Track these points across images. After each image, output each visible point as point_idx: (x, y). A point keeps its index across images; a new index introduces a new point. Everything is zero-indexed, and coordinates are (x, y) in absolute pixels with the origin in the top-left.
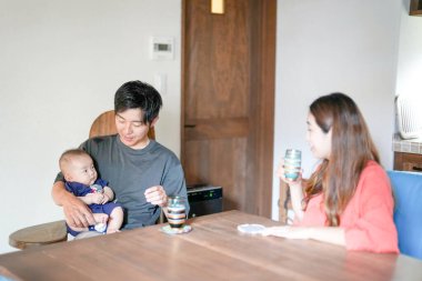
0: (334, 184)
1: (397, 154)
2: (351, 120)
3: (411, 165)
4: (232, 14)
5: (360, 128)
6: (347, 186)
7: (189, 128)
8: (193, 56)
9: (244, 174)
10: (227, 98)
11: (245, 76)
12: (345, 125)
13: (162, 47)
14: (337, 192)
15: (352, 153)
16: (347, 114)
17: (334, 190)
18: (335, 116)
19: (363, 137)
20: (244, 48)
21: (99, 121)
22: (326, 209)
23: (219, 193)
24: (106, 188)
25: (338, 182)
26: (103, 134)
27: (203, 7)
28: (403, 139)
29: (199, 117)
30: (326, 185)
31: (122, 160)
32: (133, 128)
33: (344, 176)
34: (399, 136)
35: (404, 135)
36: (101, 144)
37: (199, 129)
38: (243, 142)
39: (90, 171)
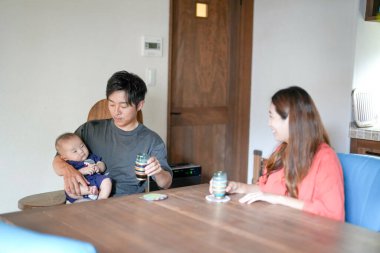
0: (292, 162)
1: (353, 140)
2: (305, 108)
3: (364, 150)
4: (214, 18)
5: (313, 115)
6: (304, 163)
7: (175, 115)
8: (180, 53)
9: (223, 156)
10: (209, 90)
11: (225, 71)
12: (300, 113)
13: (152, 46)
14: (296, 168)
15: (306, 135)
16: (301, 104)
17: (293, 167)
18: (292, 105)
19: (316, 123)
20: (225, 48)
21: (96, 107)
22: (287, 182)
23: (198, 170)
24: (99, 162)
25: (296, 160)
26: (99, 118)
27: (189, 11)
28: (358, 127)
29: (184, 106)
30: (286, 163)
31: (114, 140)
32: (121, 109)
33: (300, 154)
34: (354, 124)
35: (360, 123)
37: (184, 116)
38: (223, 128)
39: (79, 151)
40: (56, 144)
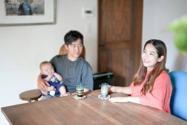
8: (104, 14)
9: (128, 65)
10: (120, 32)
11: (129, 22)
13: (89, 12)
20: (128, 10)
36: (59, 58)
38: (128, 52)
39: (49, 71)
40: (41, 66)
